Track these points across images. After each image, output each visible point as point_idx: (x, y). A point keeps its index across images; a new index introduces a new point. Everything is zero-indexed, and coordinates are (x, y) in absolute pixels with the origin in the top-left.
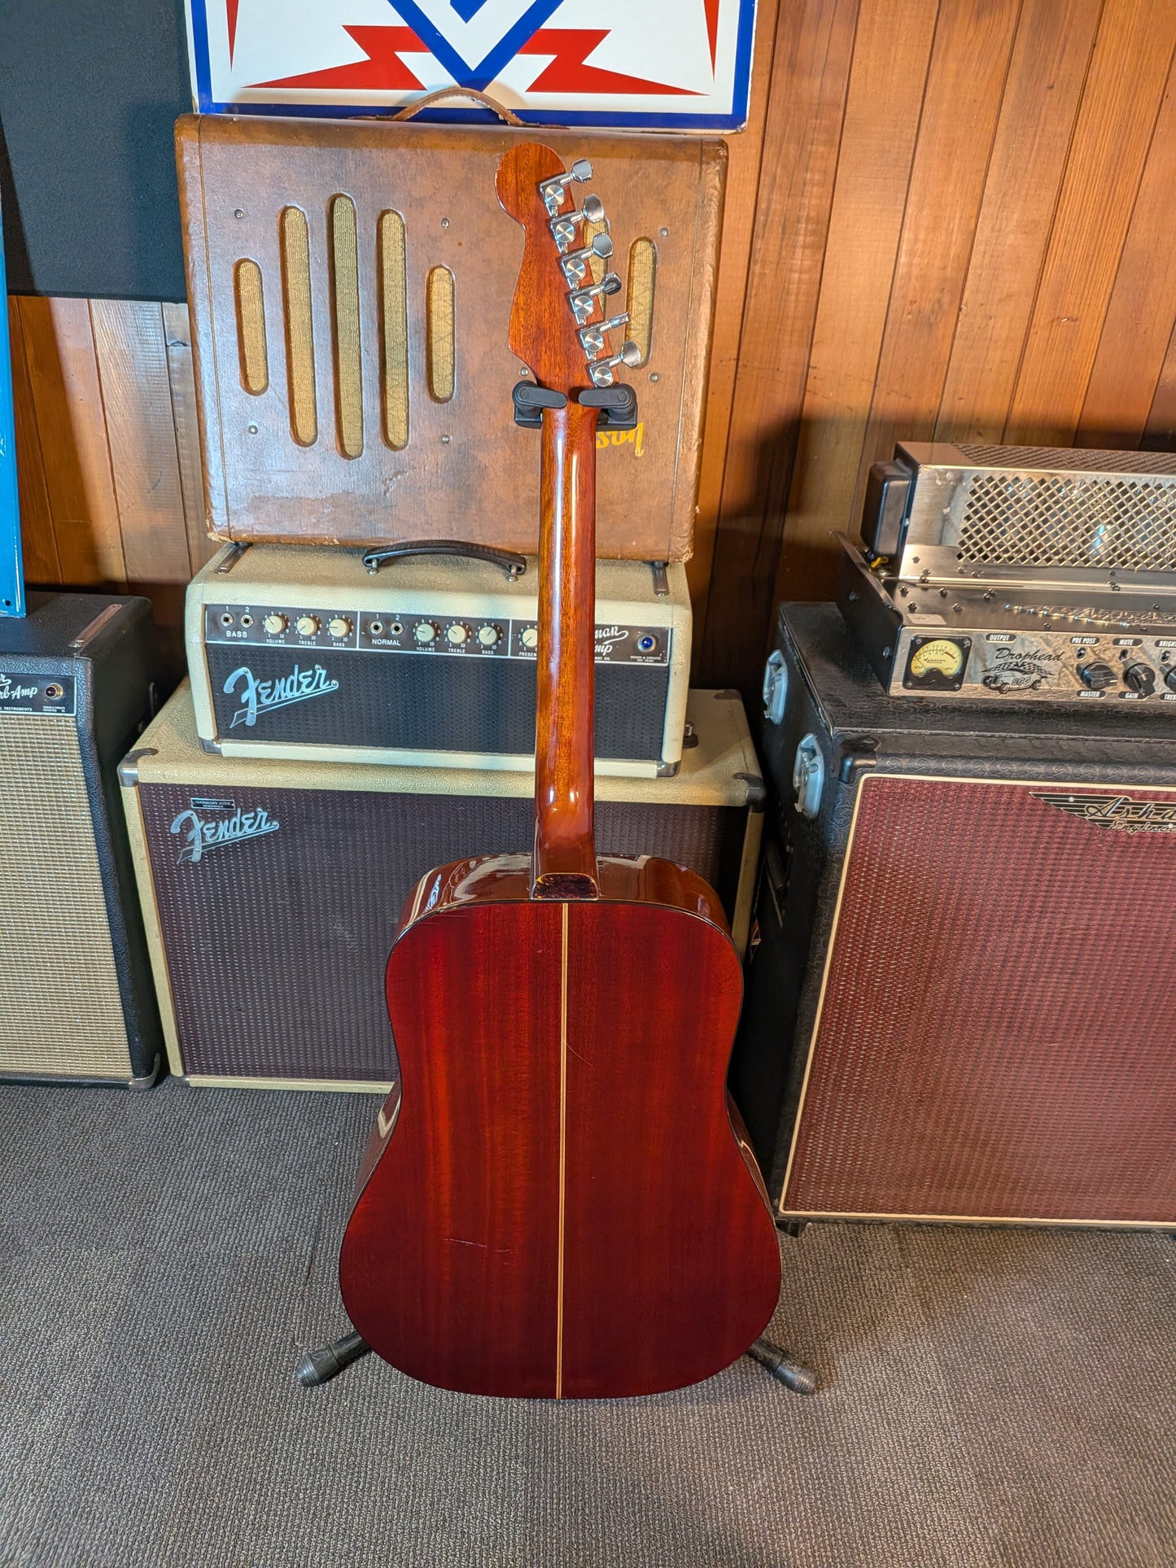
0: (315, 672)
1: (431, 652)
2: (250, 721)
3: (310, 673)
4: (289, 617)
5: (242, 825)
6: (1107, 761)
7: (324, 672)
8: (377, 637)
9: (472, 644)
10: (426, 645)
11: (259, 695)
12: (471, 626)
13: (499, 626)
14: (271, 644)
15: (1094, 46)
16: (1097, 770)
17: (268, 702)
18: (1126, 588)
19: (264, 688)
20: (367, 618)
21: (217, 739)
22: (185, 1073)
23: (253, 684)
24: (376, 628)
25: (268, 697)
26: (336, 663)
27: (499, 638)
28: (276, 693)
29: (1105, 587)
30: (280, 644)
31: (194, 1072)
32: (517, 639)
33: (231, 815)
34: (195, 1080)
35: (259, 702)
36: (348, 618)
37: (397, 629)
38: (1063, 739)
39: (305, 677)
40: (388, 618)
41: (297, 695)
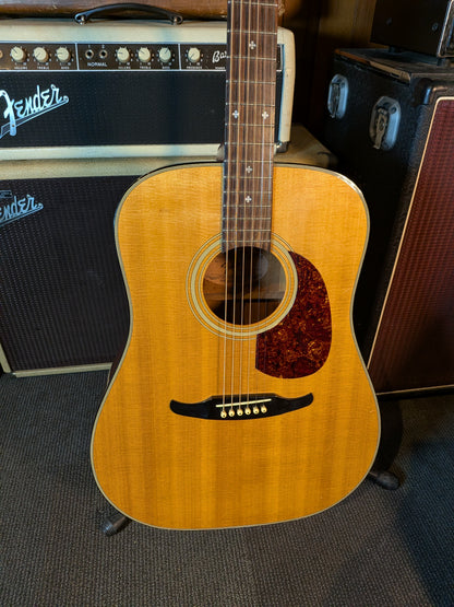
0: (51, 91)
1: (128, 69)
2: (13, 132)
3: (48, 91)
4: (28, 48)
5: (19, 208)
7: (58, 90)
8: (90, 61)
9: (155, 61)
10: (124, 65)
11: (15, 111)
12: (154, 49)
13: (172, 47)
14: (18, 70)
17: (22, 116)
19: (18, 106)
20: (83, 47)
22: (13, 371)
23: (10, 103)
24: (89, 54)
25: (22, 113)
26: (66, 83)
27: (172, 57)
28: (27, 109)
30: (24, 69)
31: (18, 369)
32: (185, 57)
33: (11, 201)
34: (18, 374)
35: (16, 117)
36: (70, 47)
37: (103, 54)
39: (45, 95)
40: (96, 47)
41: (42, 109)
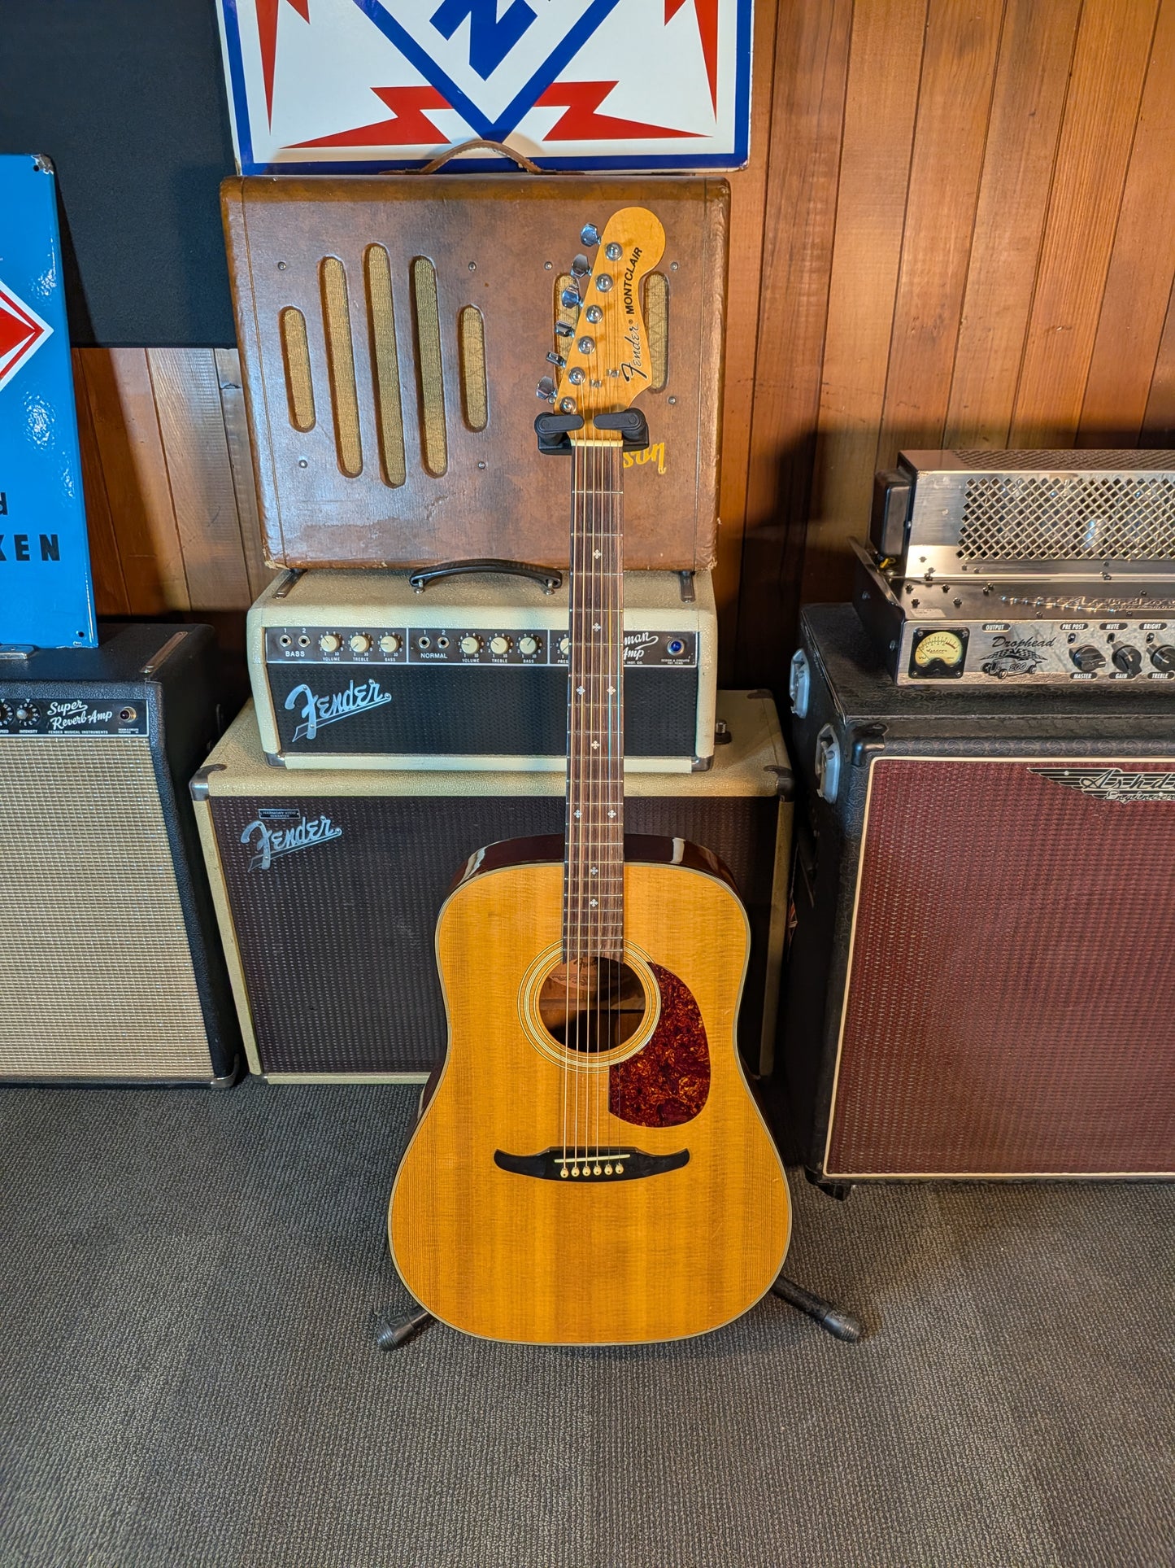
0: (369, 687)
1: (475, 663)
2: (311, 734)
3: (365, 687)
4: (342, 636)
5: (307, 832)
6: (1098, 736)
7: (377, 686)
8: (425, 651)
9: (513, 653)
10: (471, 657)
11: (317, 710)
12: (512, 637)
13: (538, 636)
14: (327, 661)
15: (1071, 75)
16: (1089, 745)
17: (327, 716)
18: (1117, 577)
19: (322, 703)
20: (416, 633)
21: (281, 753)
22: (264, 1071)
23: (311, 699)
24: (424, 642)
25: (326, 711)
26: (388, 677)
27: (538, 648)
28: (334, 707)
29: (1097, 577)
30: (336, 661)
31: (272, 1071)
32: (556, 648)
33: (297, 823)
34: (273, 1078)
35: (318, 716)
36: (398, 634)
37: (443, 643)
38: (1057, 719)
39: (359, 691)
40: (434, 633)
41: (354, 708)
